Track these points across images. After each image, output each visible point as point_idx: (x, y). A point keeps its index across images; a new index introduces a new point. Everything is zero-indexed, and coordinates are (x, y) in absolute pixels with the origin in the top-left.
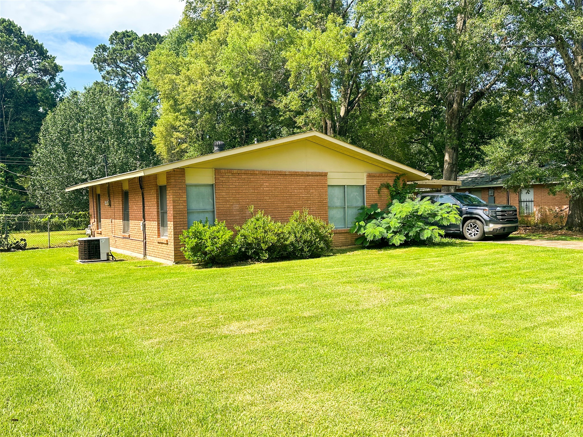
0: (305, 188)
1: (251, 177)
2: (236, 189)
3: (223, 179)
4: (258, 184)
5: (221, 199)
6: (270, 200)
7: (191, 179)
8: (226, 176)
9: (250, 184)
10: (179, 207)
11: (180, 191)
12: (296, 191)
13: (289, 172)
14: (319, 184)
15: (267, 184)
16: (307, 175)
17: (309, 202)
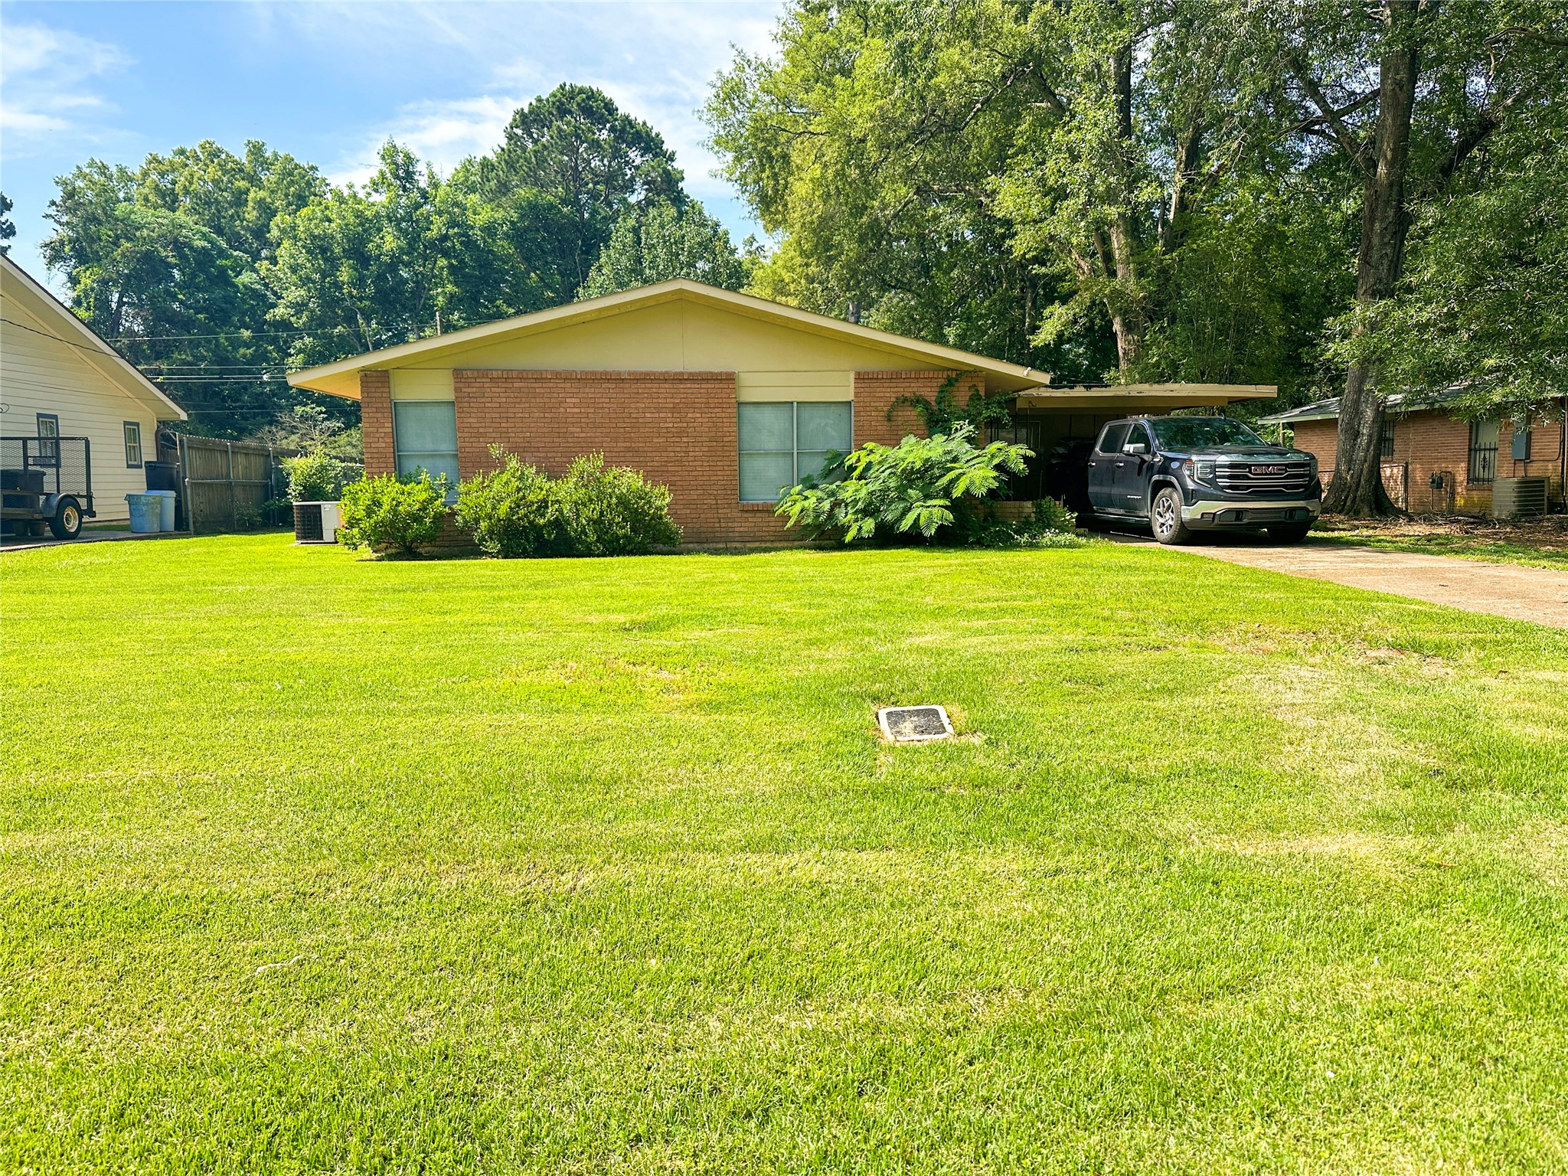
0: (675, 409)
1: (536, 385)
2: (500, 410)
3: (470, 390)
4: (553, 400)
5: (466, 430)
6: (583, 435)
7: (406, 390)
8: (477, 385)
9: (533, 400)
10: (376, 445)
11: (379, 415)
12: (648, 415)
13: (629, 373)
14: (711, 401)
15: (574, 400)
16: (679, 378)
17: (685, 440)
